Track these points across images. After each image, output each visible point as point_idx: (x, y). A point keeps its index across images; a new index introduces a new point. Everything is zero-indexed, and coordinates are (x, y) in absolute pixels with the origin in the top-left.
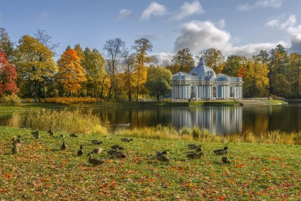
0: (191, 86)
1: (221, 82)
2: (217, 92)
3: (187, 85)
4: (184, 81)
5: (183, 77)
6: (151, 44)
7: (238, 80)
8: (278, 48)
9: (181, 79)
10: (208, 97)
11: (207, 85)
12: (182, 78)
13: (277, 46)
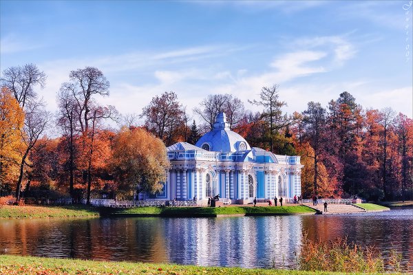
0: (207, 172)
1: (262, 165)
2: (255, 185)
3: (200, 171)
4: (193, 162)
5: (191, 154)
6: (104, 79)
7: (292, 161)
8: (342, 99)
9: (186, 158)
10: (240, 198)
11: (237, 171)
12: (188, 156)
13: (341, 95)
